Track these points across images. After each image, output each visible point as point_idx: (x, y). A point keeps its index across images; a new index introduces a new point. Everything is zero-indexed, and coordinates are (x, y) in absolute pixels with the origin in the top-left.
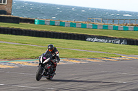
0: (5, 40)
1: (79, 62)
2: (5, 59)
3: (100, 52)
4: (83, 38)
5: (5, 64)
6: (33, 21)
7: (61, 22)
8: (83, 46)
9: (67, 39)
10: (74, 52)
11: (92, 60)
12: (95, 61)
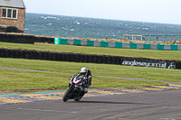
0: (16, 66)
1: (112, 93)
2: (16, 91)
3: (140, 79)
4: (117, 61)
5: (16, 97)
6: (52, 41)
7: (88, 41)
8: (117, 71)
9: (97, 62)
10: (106, 81)
11: (130, 91)
12: (134, 91)
